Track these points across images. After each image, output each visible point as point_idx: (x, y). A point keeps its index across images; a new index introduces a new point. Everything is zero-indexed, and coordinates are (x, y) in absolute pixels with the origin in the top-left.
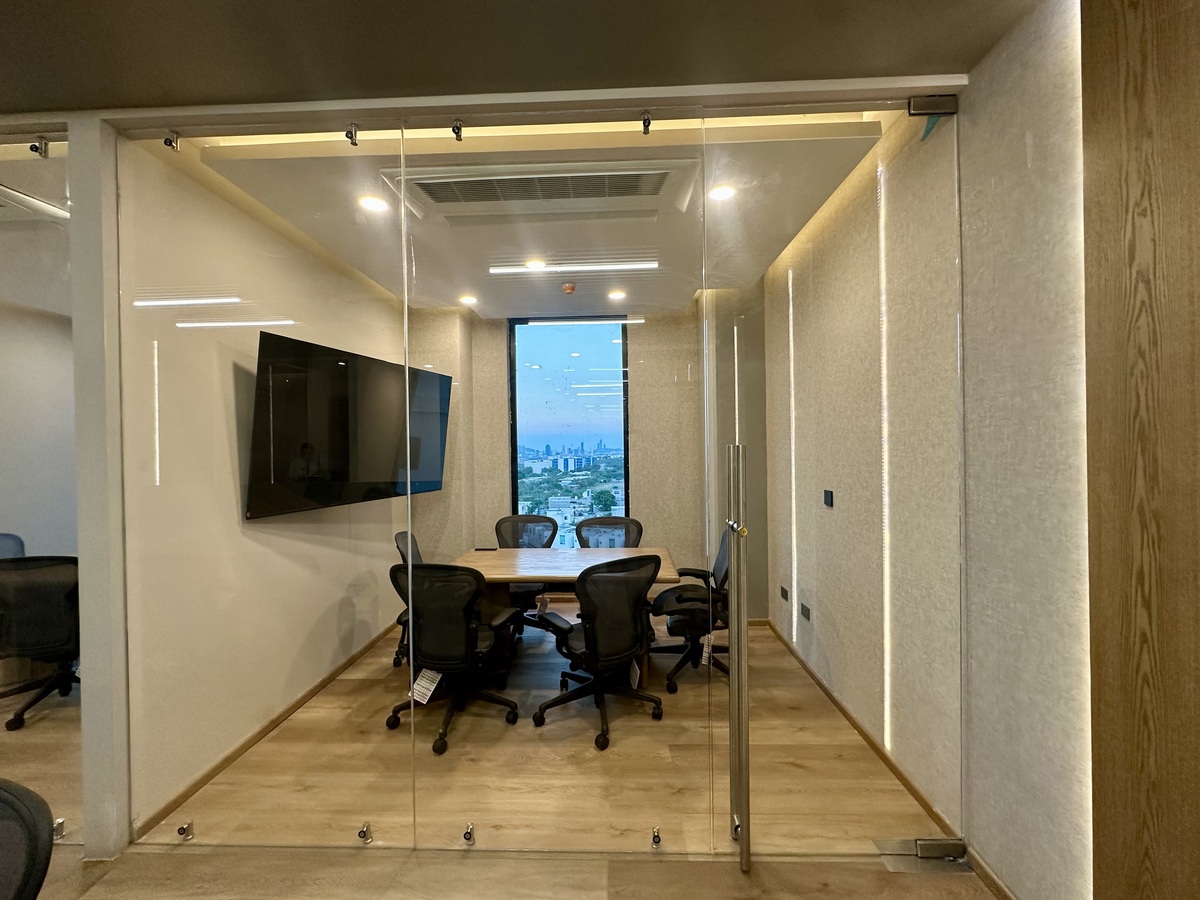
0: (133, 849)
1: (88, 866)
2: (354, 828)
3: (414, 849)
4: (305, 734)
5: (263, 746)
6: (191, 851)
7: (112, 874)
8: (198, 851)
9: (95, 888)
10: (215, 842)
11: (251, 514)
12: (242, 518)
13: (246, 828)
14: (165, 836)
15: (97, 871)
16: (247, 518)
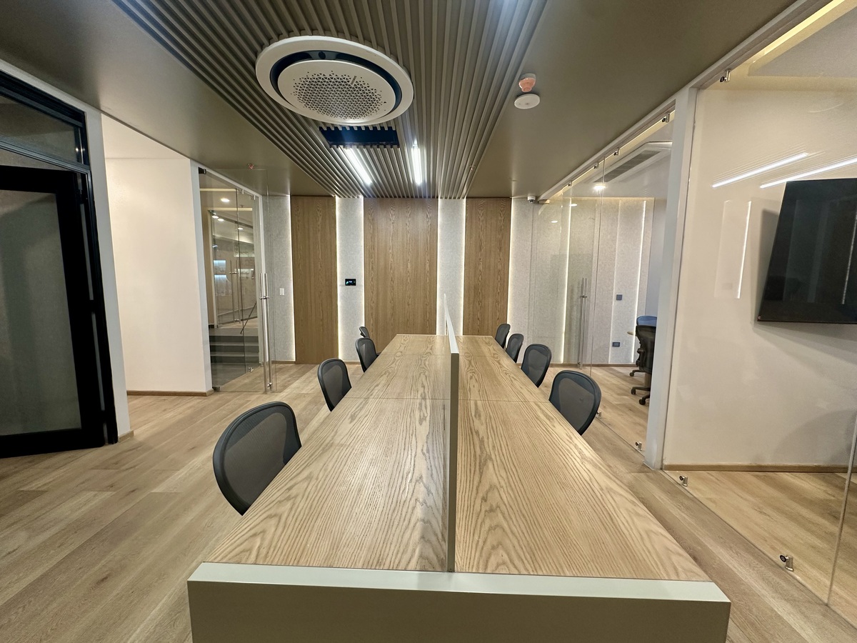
0: (661, 472)
1: (644, 465)
2: (781, 553)
3: (827, 605)
4: (784, 488)
5: (748, 477)
6: (683, 490)
7: (650, 474)
8: (686, 492)
9: (642, 474)
10: (695, 495)
11: (761, 318)
12: (755, 320)
13: (714, 502)
14: (674, 476)
15: (646, 469)
16: (759, 320)
